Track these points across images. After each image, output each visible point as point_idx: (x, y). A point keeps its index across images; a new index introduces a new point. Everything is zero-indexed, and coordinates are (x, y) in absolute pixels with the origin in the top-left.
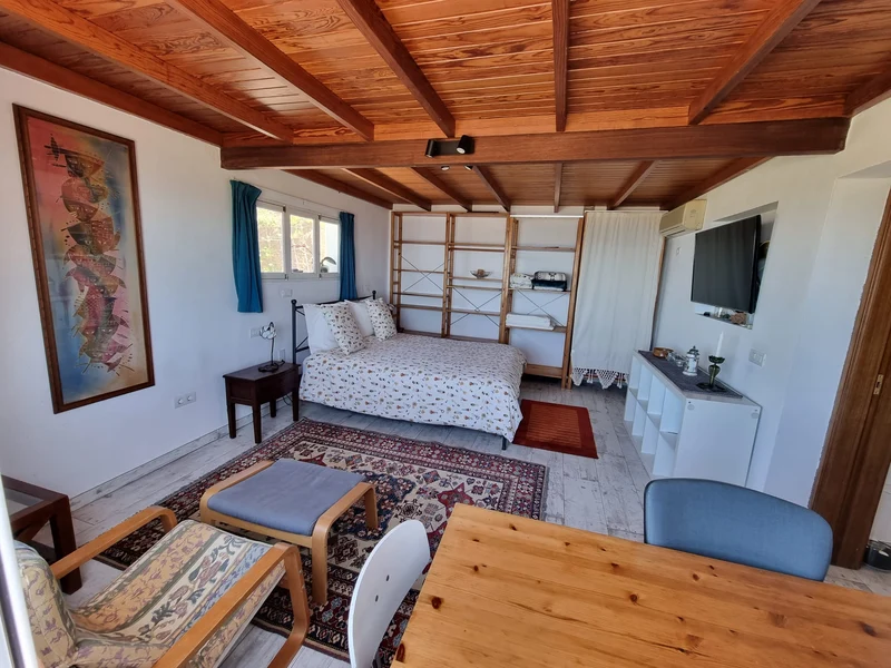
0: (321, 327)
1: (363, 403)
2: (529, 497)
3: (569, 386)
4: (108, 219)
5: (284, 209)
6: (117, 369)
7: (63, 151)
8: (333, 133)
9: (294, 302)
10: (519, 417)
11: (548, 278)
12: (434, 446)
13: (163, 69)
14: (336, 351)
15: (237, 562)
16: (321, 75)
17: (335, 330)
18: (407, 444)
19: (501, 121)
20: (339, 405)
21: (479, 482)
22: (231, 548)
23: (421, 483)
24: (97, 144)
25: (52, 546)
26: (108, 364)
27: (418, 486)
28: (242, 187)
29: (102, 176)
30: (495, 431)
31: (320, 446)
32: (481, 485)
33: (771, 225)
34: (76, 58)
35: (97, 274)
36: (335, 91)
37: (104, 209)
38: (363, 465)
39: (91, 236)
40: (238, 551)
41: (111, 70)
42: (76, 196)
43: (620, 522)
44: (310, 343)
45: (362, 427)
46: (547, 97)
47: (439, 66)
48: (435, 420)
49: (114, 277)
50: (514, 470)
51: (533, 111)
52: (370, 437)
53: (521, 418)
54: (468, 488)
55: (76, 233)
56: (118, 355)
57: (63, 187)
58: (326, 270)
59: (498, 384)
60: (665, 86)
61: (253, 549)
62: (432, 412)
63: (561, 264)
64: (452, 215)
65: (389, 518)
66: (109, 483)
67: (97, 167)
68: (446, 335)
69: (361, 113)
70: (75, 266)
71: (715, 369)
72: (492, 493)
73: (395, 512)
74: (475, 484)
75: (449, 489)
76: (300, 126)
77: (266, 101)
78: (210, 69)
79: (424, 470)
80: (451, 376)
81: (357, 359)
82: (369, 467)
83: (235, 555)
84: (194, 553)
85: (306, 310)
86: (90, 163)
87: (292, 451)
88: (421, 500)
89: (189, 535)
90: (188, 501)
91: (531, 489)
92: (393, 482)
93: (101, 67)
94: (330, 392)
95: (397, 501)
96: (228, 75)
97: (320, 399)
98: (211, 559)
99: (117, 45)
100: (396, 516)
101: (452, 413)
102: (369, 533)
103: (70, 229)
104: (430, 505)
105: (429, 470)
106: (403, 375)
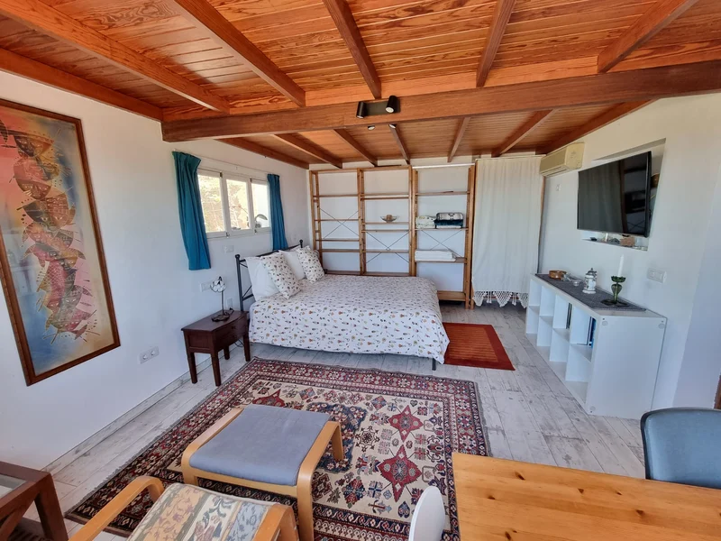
0: (262, 277)
1: (307, 340)
2: (468, 413)
3: (472, 307)
4: (62, 196)
5: (221, 175)
6: (83, 335)
7: (12, 132)
8: (267, 102)
9: (238, 257)
10: (446, 341)
11: (448, 218)
12: (374, 373)
13: (106, 44)
14: (277, 296)
15: (230, 525)
16: (263, 43)
17: (275, 278)
18: (351, 373)
19: (423, 81)
20: (285, 344)
21: (421, 403)
22: (222, 510)
23: (371, 409)
24: (44, 123)
25: (39, 520)
26: (76, 332)
27: (370, 413)
28: (183, 158)
29: (53, 154)
30: (427, 355)
31: (275, 383)
32: (424, 406)
33: (660, 158)
34: (15, 38)
35: (56, 248)
36: (274, 60)
37: (57, 186)
38: (316, 397)
39: (47, 213)
40: (229, 512)
41: (54, 49)
42: (29, 176)
43: (551, 428)
44: (254, 291)
45: (307, 360)
46: (472, 54)
47: (378, 27)
48: (372, 349)
49: (73, 250)
50: (448, 388)
51: (454, 69)
52: (317, 369)
53: (448, 341)
54: (414, 410)
55: (31, 211)
56: (83, 323)
57: (15, 167)
58: (258, 225)
59: (426, 314)
60: (583, 37)
61: (244, 508)
62: (369, 344)
63: (457, 206)
64: (361, 171)
65: (351, 448)
66: (86, 443)
67: (47, 145)
68: (363, 273)
69: (295, 81)
70: (34, 243)
71: (617, 288)
72: (435, 412)
73: (355, 440)
74: (418, 405)
75: (397, 413)
76: (236, 97)
77: (205, 74)
78: (152, 42)
79: (371, 397)
80: (382, 311)
81: (297, 302)
82: (322, 399)
83: (227, 518)
84: (185, 520)
85: (248, 263)
86: (39, 142)
87: (250, 390)
88: (376, 426)
89: (178, 500)
90: (164, 452)
91: (468, 406)
92: (347, 411)
93: (43, 47)
94: (276, 333)
95: (354, 429)
96: (169, 48)
97: (269, 340)
98: (204, 524)
99: (58, 19)
100: (357, 445)
101: (387, 342)
102: (337, 465)
103: (26, 208)
104: (384, 430)
105: (375, 396)
106: (340, 313)
